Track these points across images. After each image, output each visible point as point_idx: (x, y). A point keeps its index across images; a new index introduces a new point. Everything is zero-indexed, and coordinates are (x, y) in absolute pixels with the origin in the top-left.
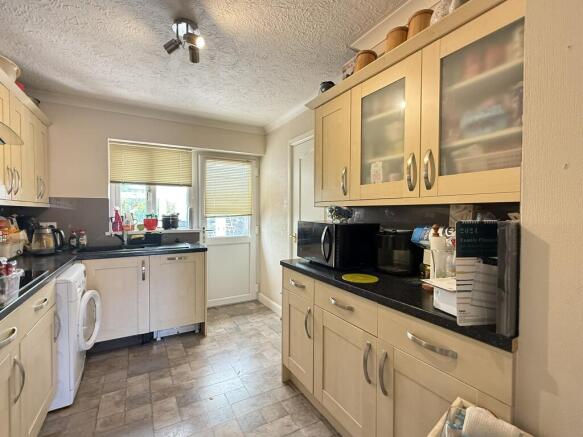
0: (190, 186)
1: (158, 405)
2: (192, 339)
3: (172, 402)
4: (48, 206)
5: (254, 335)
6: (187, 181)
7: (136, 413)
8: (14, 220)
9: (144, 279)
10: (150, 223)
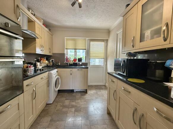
0: (85, 49)
1: (70, 109)
2: (83, 93)
3: (73, 110)
4: (52, 55)
5: (101, 96)
6: (85, 48)
7: (64, 110)
8: (45, 58)
9: (71, 75)
10: (75, 60)
